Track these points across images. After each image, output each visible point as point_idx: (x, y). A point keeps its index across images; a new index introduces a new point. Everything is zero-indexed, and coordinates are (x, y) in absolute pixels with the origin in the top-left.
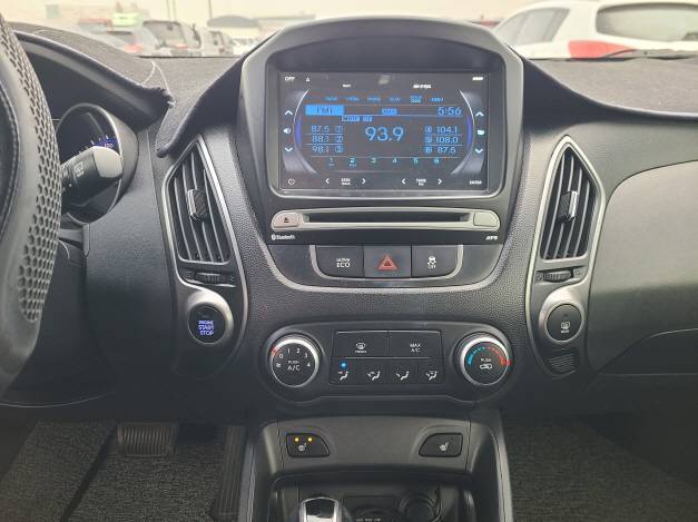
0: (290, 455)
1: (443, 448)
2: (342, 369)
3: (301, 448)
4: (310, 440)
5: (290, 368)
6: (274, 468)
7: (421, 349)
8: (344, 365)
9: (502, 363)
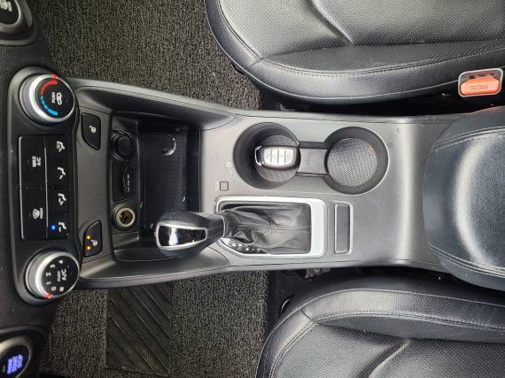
0: (101, 250)
1: (94, 130)
2: (57, 229)
3: (95, 243)
4: (88, 237)
5: (64, 279)
6: (111, 263)
7: (37, 156)
8: (53, 228)
9: (56, 83)
